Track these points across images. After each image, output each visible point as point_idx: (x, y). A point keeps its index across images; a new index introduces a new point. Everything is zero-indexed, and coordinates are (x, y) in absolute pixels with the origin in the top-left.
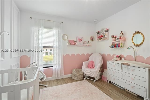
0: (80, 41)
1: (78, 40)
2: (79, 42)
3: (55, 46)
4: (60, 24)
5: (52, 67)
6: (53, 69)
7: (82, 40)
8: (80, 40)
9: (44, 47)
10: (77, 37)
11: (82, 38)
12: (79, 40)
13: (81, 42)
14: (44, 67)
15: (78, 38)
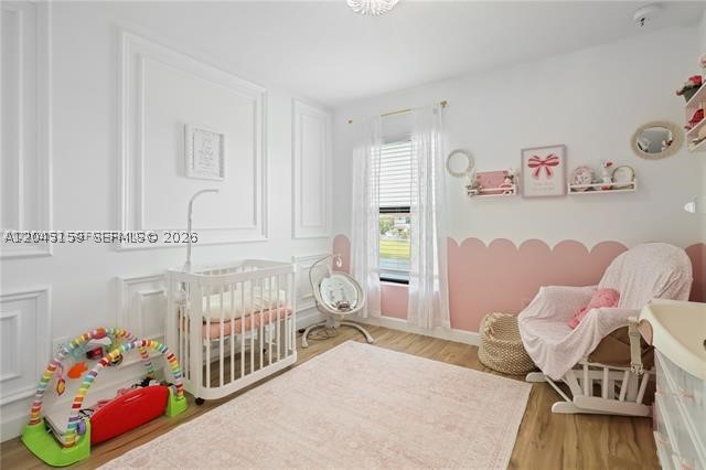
0: (543, 168)
1: (531, 166)
2: (537, 174)
3: (414, 204)
4: (435, 111)
5: (407, 282)
6: (410, 292)
7: (556, 164)
8: (543, 163)
9: (383, 210)
10: (523, 151)
11: (558, 153)
12: (536, 164)
13: (549, 173)
14: (382, 279)
15: (529, 155)
